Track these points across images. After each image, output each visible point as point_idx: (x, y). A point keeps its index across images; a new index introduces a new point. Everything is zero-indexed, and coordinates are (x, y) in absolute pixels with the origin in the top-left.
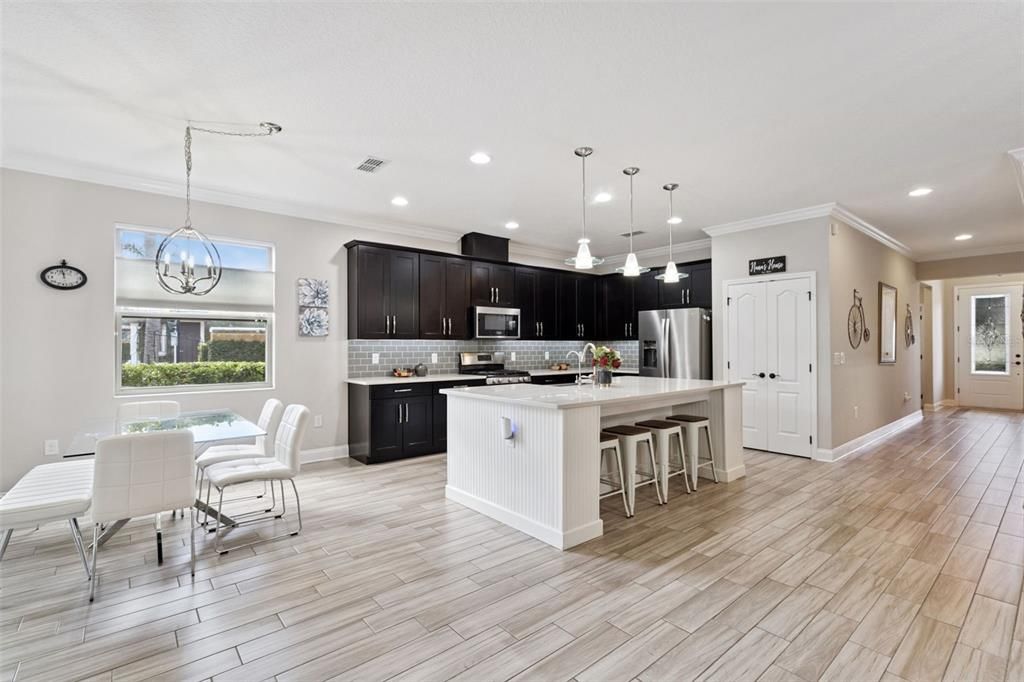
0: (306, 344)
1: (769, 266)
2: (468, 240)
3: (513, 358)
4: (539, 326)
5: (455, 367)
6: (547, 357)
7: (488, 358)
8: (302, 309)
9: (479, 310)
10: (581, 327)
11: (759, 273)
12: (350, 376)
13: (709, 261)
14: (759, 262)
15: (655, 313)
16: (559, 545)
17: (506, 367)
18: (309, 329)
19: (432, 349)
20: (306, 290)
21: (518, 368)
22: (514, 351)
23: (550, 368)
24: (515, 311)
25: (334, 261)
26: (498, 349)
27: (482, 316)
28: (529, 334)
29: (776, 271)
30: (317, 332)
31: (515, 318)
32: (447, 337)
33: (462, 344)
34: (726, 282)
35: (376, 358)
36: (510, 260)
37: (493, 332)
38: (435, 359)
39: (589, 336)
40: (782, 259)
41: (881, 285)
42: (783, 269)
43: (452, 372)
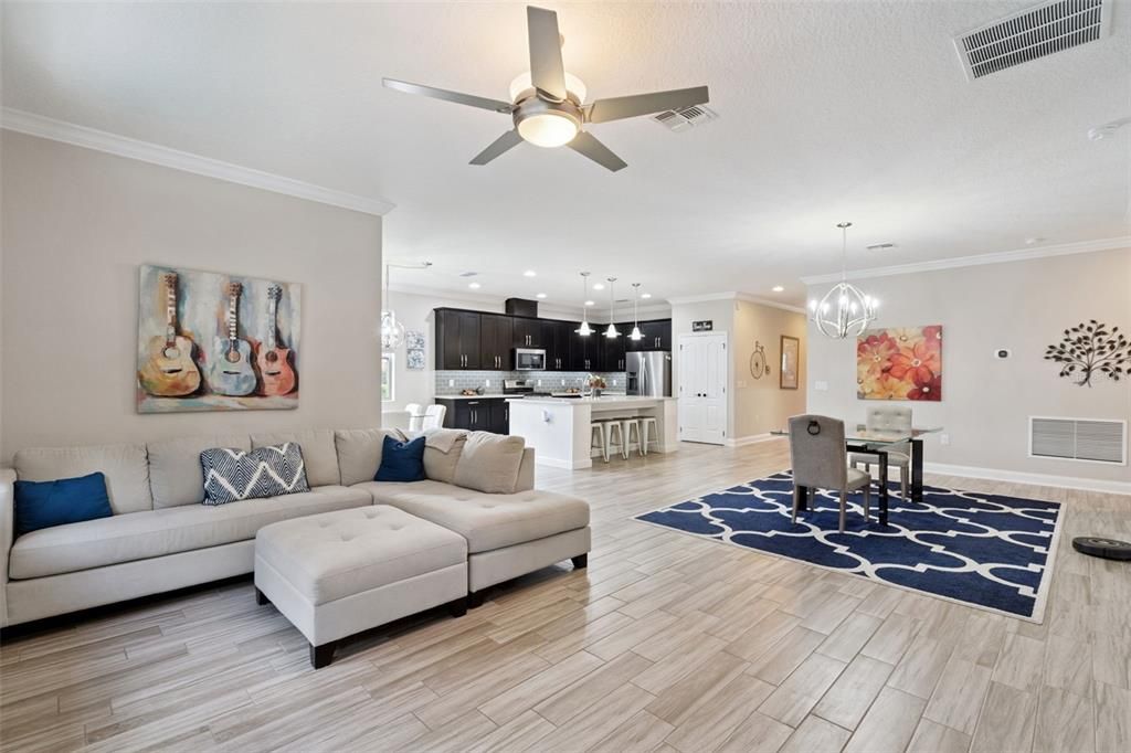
0: (411, 373)
1: (704, 326)
2: (511, 304)
3: (540, 383)
4: (558, 361)
5: (501, 390)
6: (563, 383)
7: (522, 383)
8: (409, 351)
9: (519, 351)
10: (588, 362)
11: (698, 330)
12: (437, 394)
13: (670, 320)
14: (699, 324)
15: (639, 354)
16: (571, 468)
17: (535, 390)
18: (413, 364)
19: (487, 377)
20: (411, 338)
21: (543, 391)
22: (540, 378)
23: (565, 391)
24: (542, 352)
25: (427, 320)
26: (529, 377)
27: (520, 355)
28: (551, 368)
29: (707, 329)
30: (418, 366)
31: (542, 356)
32: (497, 369)
33: (507, 374)
34: (681, 335)
35: (452, 383)
36: (539, 316)
37: (527, 366)
38: (488, 383)
39: (594, 369)
40: (710, 323)
41: (782, 337)
42: (711, 329)
43: (499, 393)
